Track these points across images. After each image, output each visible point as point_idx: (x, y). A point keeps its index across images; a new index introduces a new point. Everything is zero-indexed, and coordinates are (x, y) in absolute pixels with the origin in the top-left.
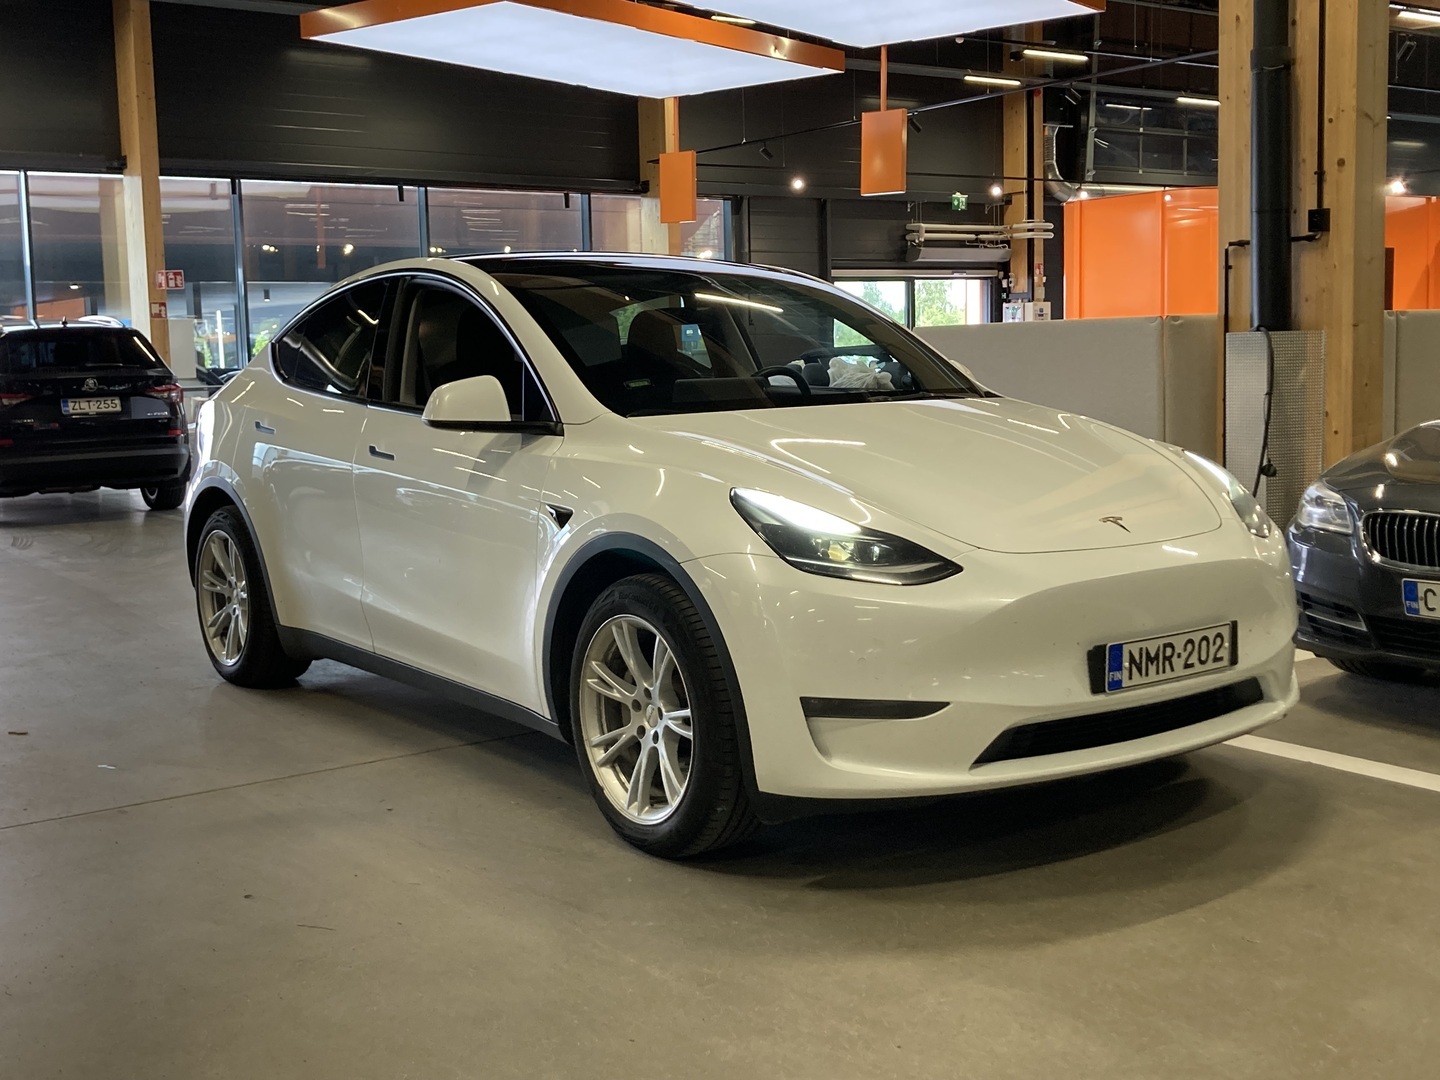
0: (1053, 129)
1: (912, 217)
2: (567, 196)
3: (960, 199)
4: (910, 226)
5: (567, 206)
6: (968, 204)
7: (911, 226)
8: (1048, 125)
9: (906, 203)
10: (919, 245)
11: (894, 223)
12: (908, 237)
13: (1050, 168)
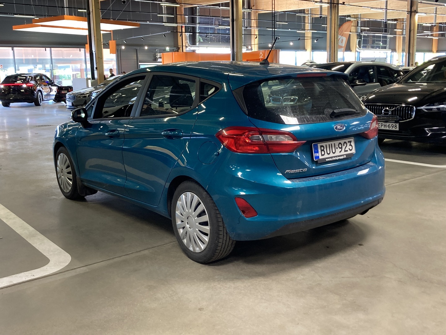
0: (187, 34)
1: (157, 52)
3: (168, 49)
4: (156, 54)
9: (156, 49)
10: (158, 58)
11: (153, 53)
12: (156, 56)
13: (187, 42)
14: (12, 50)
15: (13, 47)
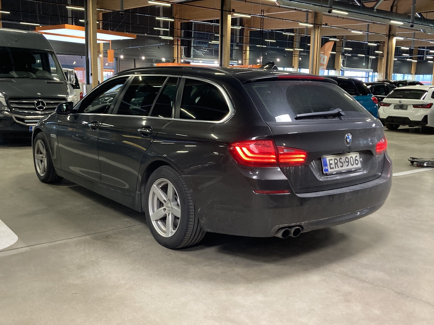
0: (183, 47)
1: (154, 63)
2: (82, 57)
5: (82, 58)
6: (166, 61)
7: (153, 64)
8: (182, 47)
9: (153, 60)
11: (150, 63)
13: (183, 54)
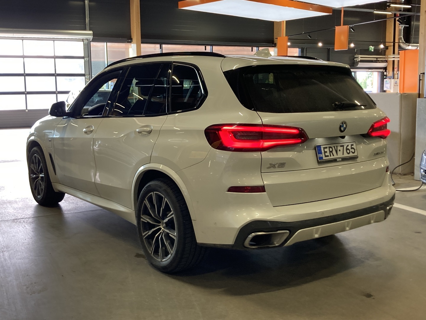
1: (356, 53)
2: (252, 48)
3: (372, 48)
4: (355, 56)
5: (252, 51)
6: (374, 50)
8: (400, 26)
9: (355, 49)
10: (359, 62)
11: (351, 55)
12: (355, 59)
13: (401, 38)
14: (160, 48)
15: (161, 44)
